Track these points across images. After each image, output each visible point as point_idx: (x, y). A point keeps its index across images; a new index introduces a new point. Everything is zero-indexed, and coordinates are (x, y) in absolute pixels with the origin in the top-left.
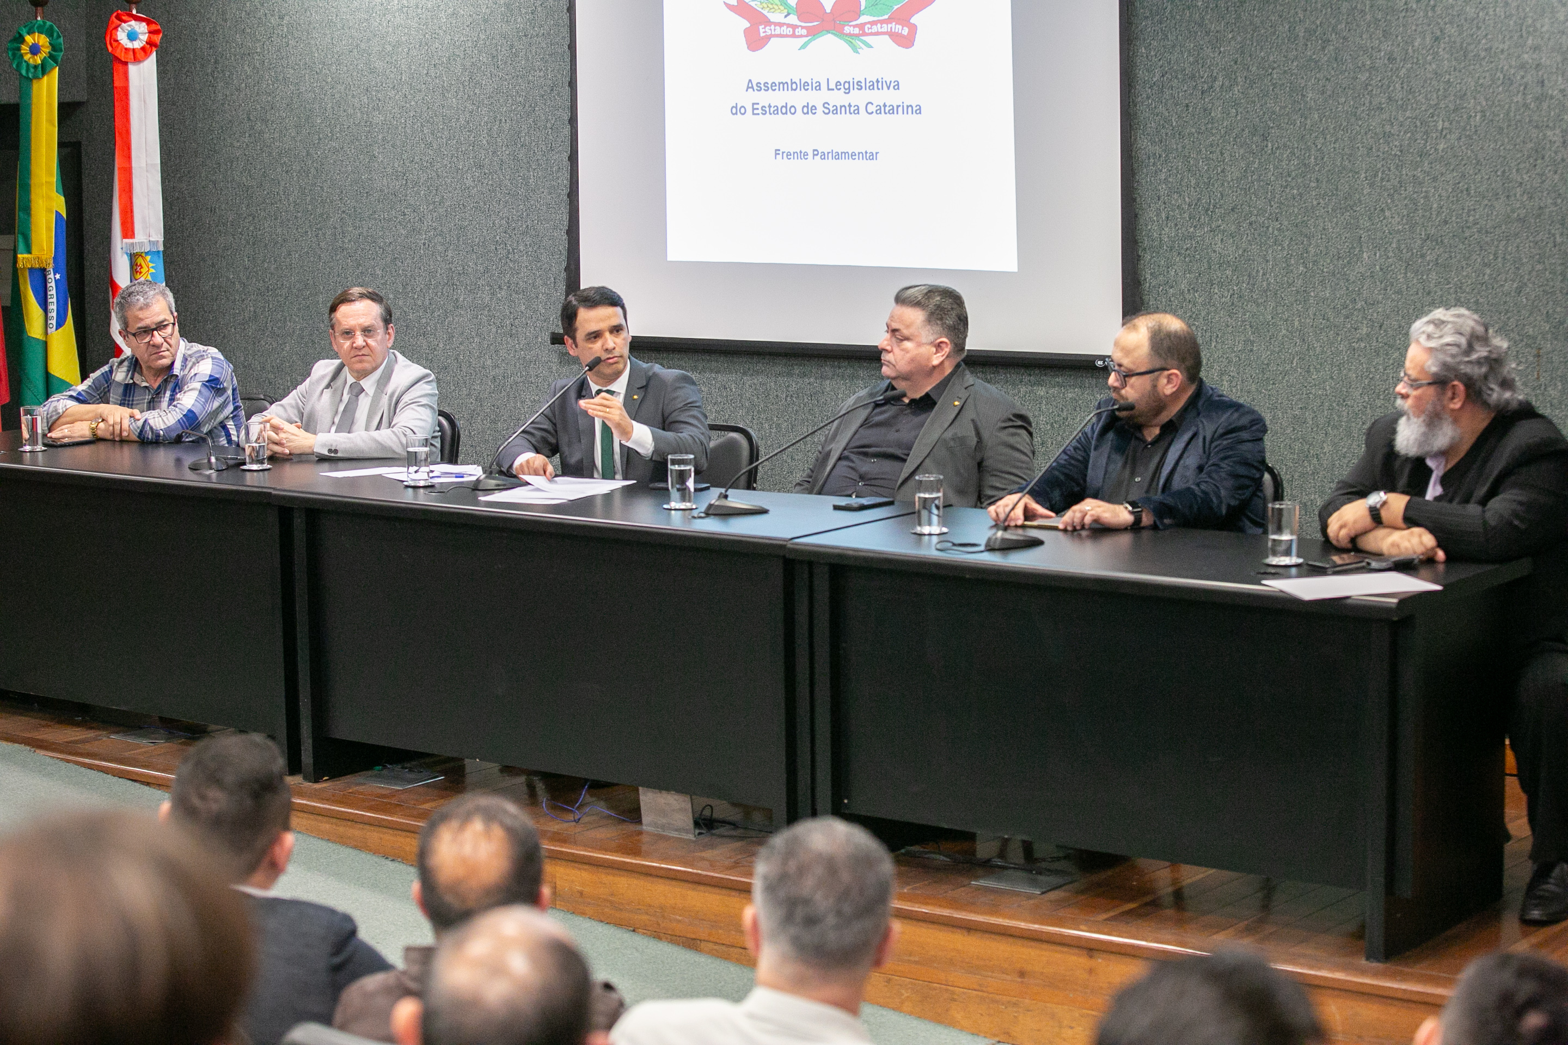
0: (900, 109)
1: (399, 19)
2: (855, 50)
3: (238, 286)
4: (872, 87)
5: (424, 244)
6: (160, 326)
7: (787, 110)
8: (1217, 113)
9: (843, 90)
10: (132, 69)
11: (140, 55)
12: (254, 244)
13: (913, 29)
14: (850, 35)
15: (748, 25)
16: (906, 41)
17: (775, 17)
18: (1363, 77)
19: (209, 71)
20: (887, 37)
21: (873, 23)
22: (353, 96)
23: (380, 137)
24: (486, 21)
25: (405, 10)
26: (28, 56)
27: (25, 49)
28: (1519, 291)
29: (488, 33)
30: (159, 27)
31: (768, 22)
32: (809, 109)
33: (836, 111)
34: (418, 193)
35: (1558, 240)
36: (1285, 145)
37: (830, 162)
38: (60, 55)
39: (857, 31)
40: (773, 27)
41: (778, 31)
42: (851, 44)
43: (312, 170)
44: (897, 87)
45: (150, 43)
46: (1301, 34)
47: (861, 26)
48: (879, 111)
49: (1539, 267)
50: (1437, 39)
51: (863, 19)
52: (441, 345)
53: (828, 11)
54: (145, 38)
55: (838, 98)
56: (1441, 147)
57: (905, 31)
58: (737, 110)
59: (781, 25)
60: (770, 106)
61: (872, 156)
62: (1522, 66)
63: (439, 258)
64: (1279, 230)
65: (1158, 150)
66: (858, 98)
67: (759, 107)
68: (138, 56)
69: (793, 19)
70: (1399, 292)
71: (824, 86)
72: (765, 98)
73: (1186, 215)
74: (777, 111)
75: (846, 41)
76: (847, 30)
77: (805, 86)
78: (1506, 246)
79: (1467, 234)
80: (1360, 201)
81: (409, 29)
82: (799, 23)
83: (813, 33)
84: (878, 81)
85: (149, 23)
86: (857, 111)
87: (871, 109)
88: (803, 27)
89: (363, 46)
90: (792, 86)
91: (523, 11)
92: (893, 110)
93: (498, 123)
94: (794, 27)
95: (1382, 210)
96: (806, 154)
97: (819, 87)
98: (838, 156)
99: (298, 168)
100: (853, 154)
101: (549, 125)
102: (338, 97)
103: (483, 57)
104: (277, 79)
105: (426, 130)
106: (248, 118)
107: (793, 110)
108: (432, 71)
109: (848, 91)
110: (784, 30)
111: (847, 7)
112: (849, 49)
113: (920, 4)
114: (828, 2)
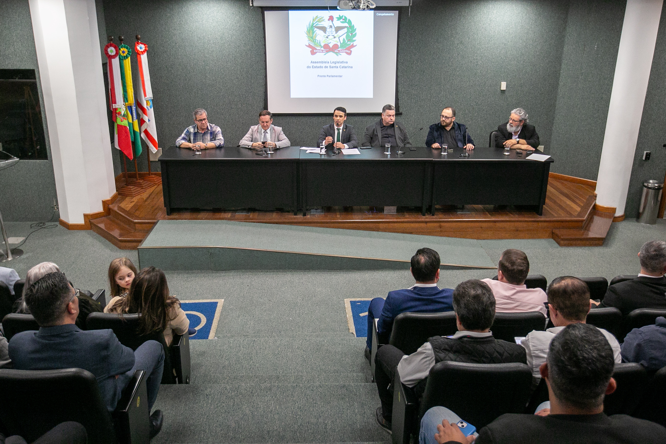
1: (213, 45)
2: (337, 55)
3: (165, 106)
4: (341, 63)
5: (222, 95)
6: (204, 119)
7: (321, 67)
8: (414, 68)
10: (142, 56)
11: (143, 52)
13: (351, 51)
15: (311, 50)
16: (349, 54)
17: (317, 48)
18: (444, 61)
20: (345, 53)
21: (341, 50)
22: (200, 63)
23: (208, 72)
24: (238, 47)
26: (122, 54)
27: (121, 52)
29: (239, 49)
30: (147, 45)
31: (316, 49)
32: (326, 67)
33: (332, 67)
34: (220, 84)
35: (478, 89)
36: (427, 74)
37: (331, 78)
38: (131, 54)
41: (319, 51)
43: (188, 79)
44: (347, 63)
45: (145, 50)
46: (432, 53)
47: (339, 51)
48: (343, 67)
49: (474, 94)
50: (458, 54)
51: (339, 49)
53: (331, 47)
54: (144, 48)
55: (333, 65)
56: (458, 73)
57: (349, 52)
58: (308, 67)
59: (319, 50)
60: (316, 66)
61: (341, 76)
62: (474, 59)
63: (226, 98)
64: (426, 89)
65: (402, 75)
66: (337, 65)
67: (314, 66)
69: (322, 49)
71: (330, 62)
73: (407, 86)
74: (318, 67)
75: (335, 53)
77: (325, 62)
78: (468, 90)
79: (461, 88)
81: (216, 48)
83: (327, 52)
84: (343, 62)
85: (145, 45)
86: (338, 67)
87: (341, 67)
88: (325, 51)
89: (202, 51)
90: (322, 62)
91: (249, 45)
92: (346, 67)
93: (243, 69)
94: (323, 50)
96: (325, 76)
97: (328, 62)
98: (333, 76)
99: (183, 79)
100: (336, 76)
101: (257, 70)
102: (195, 63)
103: (238, 55)
104: (175, 58)
105: (222, 70)
106: (166, 67)
107: (322, 67)
108: (223, 57)
109: (335, 64)
110: (320, 51)
111: (336, 46)
112: (336, 55)
113: (353, 46)
114: (331, 45)
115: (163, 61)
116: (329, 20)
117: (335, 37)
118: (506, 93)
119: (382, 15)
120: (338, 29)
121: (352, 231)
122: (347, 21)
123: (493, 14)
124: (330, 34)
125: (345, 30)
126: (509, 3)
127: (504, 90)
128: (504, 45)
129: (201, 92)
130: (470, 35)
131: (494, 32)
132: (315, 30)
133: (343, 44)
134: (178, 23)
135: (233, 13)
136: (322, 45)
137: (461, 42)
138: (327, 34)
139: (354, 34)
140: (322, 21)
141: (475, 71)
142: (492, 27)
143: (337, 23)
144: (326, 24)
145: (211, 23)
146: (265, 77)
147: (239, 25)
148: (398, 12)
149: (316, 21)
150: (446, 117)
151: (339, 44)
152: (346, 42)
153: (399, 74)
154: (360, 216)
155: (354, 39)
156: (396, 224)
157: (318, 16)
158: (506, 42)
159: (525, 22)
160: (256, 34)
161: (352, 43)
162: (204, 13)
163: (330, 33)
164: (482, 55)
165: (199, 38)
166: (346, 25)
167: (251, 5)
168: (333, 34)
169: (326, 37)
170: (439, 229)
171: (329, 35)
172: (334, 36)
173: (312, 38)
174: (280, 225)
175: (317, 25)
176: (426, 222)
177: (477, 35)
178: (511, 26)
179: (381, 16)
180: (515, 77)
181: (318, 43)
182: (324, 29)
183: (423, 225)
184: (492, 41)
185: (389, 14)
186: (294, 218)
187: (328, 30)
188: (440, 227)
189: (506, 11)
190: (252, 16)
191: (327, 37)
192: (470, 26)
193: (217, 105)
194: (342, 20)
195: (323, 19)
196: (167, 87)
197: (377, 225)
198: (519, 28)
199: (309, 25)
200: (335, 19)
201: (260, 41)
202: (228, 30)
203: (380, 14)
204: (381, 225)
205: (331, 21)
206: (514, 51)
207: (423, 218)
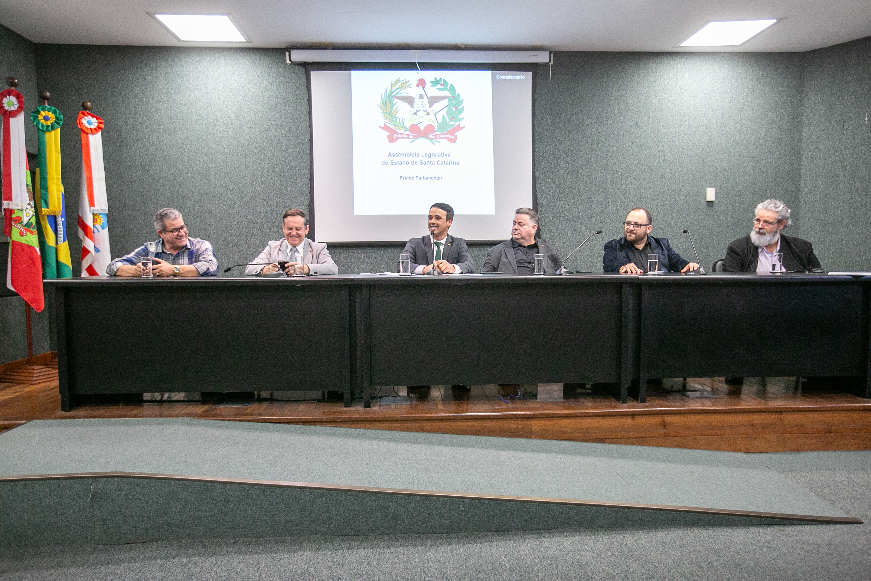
0: (451, 163)
1: (223, 128)
2: (433, 143)
3: (135, 230)
4: (440, 155)
5: (236, 212)
7: (405, 163)
8: (562, 165)
9: (428, 156)
10: (90, 137)
11: (94, 131)
12: (145, 214)
13: (456, 137)
14: (431, 138)
15: (389, 134)
16: (453, 141)
17: (399, 131)
18: (609, 154)
19: (118, 145)
20: (446, 139)
21: (440, 135)
22: (199, 157)
23: (213, 172)
24: (266, 130)
25: (226, 125)
26: (42, 121)
27: (40, 117)
28: (657, 215)
29: (268, 135)
30: (103, 121)
31: (397, 133)
32: (414, 163)
33: (425, 163)
34: (233, 193)
35: (669, 200)
36: (584, 174)
37: (423, 180)
38: (61, 123)
39: (434, 137)
40: (399, 135)
41: (402, 136)
42: (431, 141)
43: (178, 186)
44: (449, 155)
45: (99, 128)
46: (590, 142)
47: (435, 135)
48: (442, 163)
49: (663, 208)
50: (633, 143)
51: (436, 133)
52: (245, 250)
53: (422, 130)
54: (96, 124)
55: (426, 159)
56: (634, 174)
57: (453, 137)
58: (384, 163)
59: (403, 134)
60: (398, 162)
61: (439, 178)
62: (659, 151)
63: (244, 218)
64: (582, 200)
65: (542, 176)
66: (433, 159)
67: (394, 162)
68: (93, 131)
69: (408, 133)
70: (621, 217)
71: (420, 155)
72: (395, 159)
73: (551, 196)
74: (401, 163)
75: (429, 140)
76: (430, 136)
77: (413, 155)
78: (653, 202)
79: (642, 199)
80: (609, 190)
82: (410, 134)
83: (416, 137)
84: (442, 154)
85: (97, 119)
86: (434, 164)
87: (439, 163)
88: (412, 135)
89: (204, 138)
90: (408, 155)
91: (285, 127)
92: (448, 163)
93: (272, 168)
94: (408, 135)
95: (616, 193)
96: (413, 178)
97: (418, 155)
98: (426, 178)
99: (170, 184)
100: (432, 178)
101: (297, 169)
102: (191, 157)
103: (265, 144)
104: (157, 149)
105: (237, 170)
106: (141, 164)
107: (408, 163)
108: (240, 149)
109: (430, 157)
110: (404, 136)
111: (430, 129)
112: (431, 143)
113: (459, 128)
114: (422, 127)
115: (135, 153)
116: (418, 86)
117: (428, 114)
118: (716, 206)
119: (506, 77)
120: (433, 100)
121: (473, 438)
122: (448, 88)
123: (684, 79)
124: (420, 108)
125: (446, 102)
126: (709, 62)
127: (712, 202)
128: (706, 128)
129: (200, 207)
130: (649, 112)
131: (688, 107)
132: (394, 102)
133: (443, 125)
134: (164, 91)
135: (258, 76)
136: (408, 126)
137: (636, 124)
138: (416, 108)
139: (459, 108)
140: (406, 87)
141: (662, 170)
142: (683, 99)
143: (432, 91)
144: (414, 91)
145: (220, 92)
146: (310, 179)
147: (268, 96)
148: (531, 73)
149: (396, 88)
150: (636, 224)
151: (435, 125)
152: (448, 121)
153: (537, 174)
154: (487, 406)
155: (460, 116)
156: (568, 421)
157: (401, 80)
158: (708, 124)
159: (736, 91)
160: (296, 110)
161: (457, 124)
162: (209, 76)
163: (420, 106)
164: (671, 144)
165: (200, 116)
166: (447, 93)
167: (288, 62)
168: (425, 109)
169: (413, 113)
170: (662, 431)
171: (418, 109)
172: (426, 111)
173: (390, 114)
174: (311, 427)
175: (397, 93)
176: (633, 415)
177: (661, 112)
178: (714, 98)
179: (503, 79)
180: (728, 179)
181: (400, 123)
182: (410, 100)
183: (627, 422)
184: (685, 121)
185: (517, 77)
186: (345, 412)
187: (417, 101)
188: (664, 425)
189: (705, 74)
190: (290, 81)
191: (415, 114)
192: (649, 97)
193: (226, 228)
194: (439, 85)
195: (408, 84)
196: (141, 199)
197: (528, 423)
198: (727, 101)
199: (386, 93)
200: (428, 85)
201: (303, 121)
202: (248, 103)
203: (501, 77)
204: (536, 425)
205: (421, 87)
206: (723, 137)
207: (623, 408)
